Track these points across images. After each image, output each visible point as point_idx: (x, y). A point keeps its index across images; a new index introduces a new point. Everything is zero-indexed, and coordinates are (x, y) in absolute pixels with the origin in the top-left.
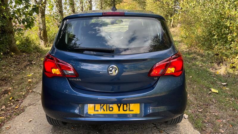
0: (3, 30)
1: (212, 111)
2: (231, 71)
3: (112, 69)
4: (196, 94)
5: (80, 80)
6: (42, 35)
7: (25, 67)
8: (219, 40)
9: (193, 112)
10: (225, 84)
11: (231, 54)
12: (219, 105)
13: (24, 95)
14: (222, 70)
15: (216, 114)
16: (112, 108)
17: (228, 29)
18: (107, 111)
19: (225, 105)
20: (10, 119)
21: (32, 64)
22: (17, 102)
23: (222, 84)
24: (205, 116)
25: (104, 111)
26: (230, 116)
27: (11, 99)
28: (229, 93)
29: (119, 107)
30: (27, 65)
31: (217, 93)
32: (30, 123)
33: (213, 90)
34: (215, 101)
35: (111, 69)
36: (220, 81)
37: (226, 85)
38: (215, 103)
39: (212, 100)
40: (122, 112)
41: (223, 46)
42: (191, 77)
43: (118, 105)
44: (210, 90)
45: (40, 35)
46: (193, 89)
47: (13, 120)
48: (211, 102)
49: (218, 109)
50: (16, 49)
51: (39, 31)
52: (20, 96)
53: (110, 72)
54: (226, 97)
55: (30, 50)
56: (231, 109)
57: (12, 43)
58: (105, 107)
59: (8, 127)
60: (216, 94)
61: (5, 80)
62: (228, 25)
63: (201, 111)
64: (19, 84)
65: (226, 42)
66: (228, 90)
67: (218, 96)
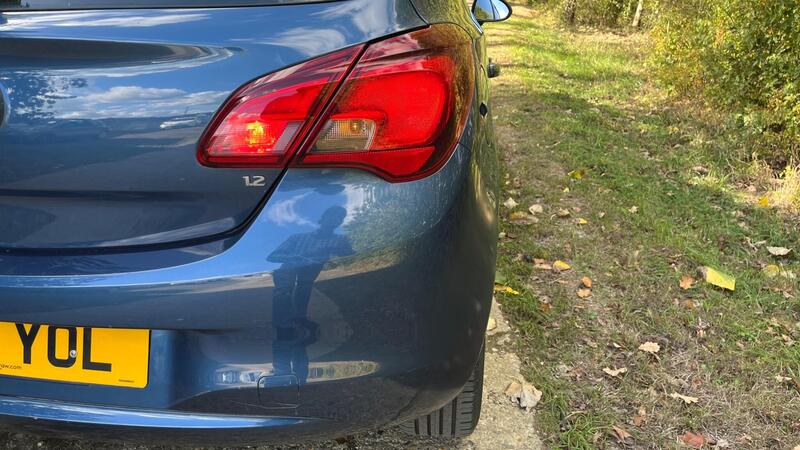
1: (674, 381)
4: (624, 289)
9: (574, 379)
10: (783, 251)
12: (721, 350)
15: (688, 400)
19: (751, 357)
23: (771, 250)
24: (629, 407)
26: (762, 418)
28: (787, 296)
29: (28, 341)
31: (726, 290)
33: (713, 276)
34: (706, 329)
36: (765, 238)
37: (785, 257)
38: (702, 341)
39: (691, 324)
40: (42, 369)
42: (634, 208)
43: (21, 329)
44: (700, 276)
46: (624, 262)
48: (682, 335)
49: (708, 375)
54: (769, 311)
56: (779, 378)
60: (721, 295)
63: (614, 373)
66: (788, 280)
67: (732, 304)
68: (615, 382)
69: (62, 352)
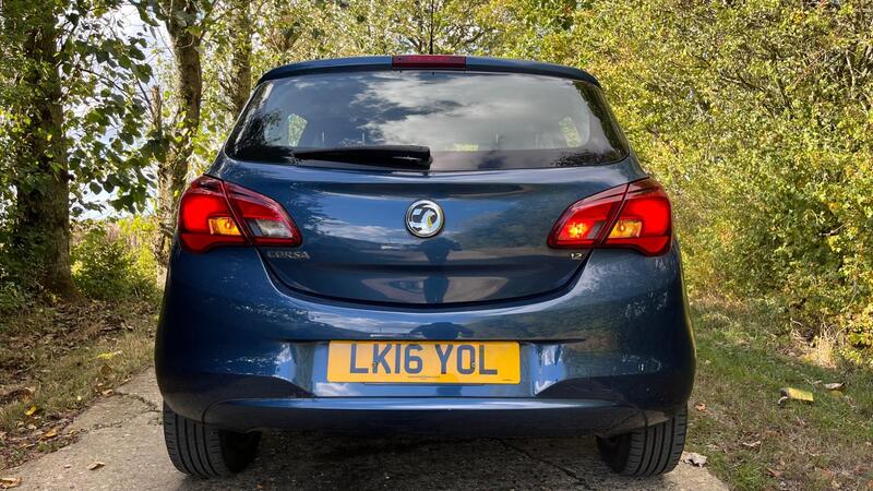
0: (34, 211)
2: (855, 356)
3: (423, 213)
5: (308, 257)
6: (166, 248)
7: (94, 338)
8: (797, 256)
9: (723, 451)
10: (836, 385)
11: (847, 299)
12: (821, 432)
13: (79, 404)
14: (821, 353)
15: (812, 455)
16: (419, 361)
17: (822, 213)
18: (397, 371)
19: (844, 434)
20: (21, 462)
21: (118, 329)
22: (52, 423)
23: (827, 386)
24: (772, 461)
25: (388, 371)
26: (866, 460)
27: (29, 413)
28: (853, 407)
29: (444, 359)
30: (104, 332)
31: (809, 403)
32: (96, 474)
33: (793, 393)
34: (805, 422)
35: (417, 212)
36: (819, 380)
38: (806, 427)
39: (791, 419)
40: (453, 376)
41: (816, 275)
43: (440, 352)
44: (784, 394)
45: (158, 249)
47: (32, 463)
48: (789, 425)
49: (818, 443)
50: (67, 282)
51: (158, 237)
52: (65, 406)
53: (412, 224)
55: (118, 289)
56: (869, 444)
57: (59, 260)
58: (390, 358)
59: (11, 482)
61: (15, 368)
62: (822, 197)
63: (752, 446)
64: (63, 378)
65: (822, 261)
66: (850, 400)
67: (816, 410)
68: (757, 449)
69: (466, 365)
